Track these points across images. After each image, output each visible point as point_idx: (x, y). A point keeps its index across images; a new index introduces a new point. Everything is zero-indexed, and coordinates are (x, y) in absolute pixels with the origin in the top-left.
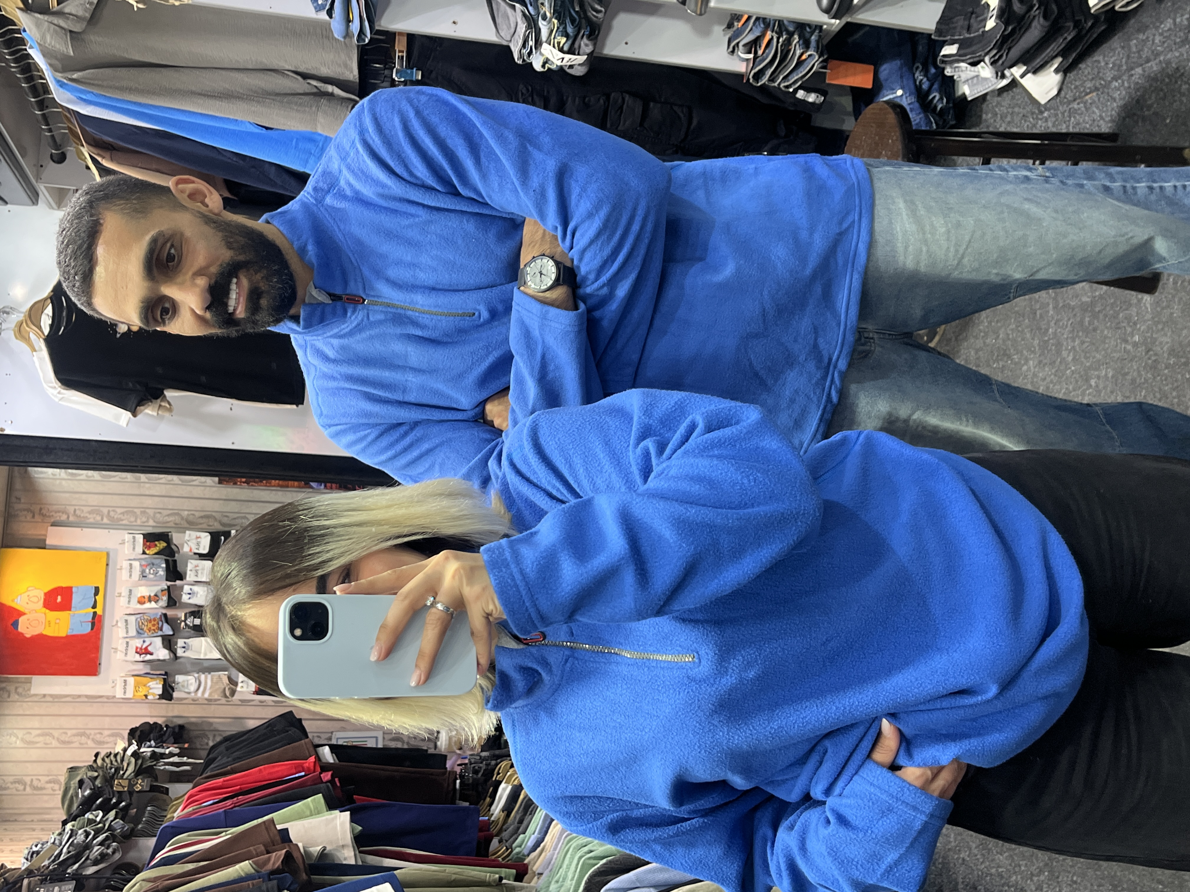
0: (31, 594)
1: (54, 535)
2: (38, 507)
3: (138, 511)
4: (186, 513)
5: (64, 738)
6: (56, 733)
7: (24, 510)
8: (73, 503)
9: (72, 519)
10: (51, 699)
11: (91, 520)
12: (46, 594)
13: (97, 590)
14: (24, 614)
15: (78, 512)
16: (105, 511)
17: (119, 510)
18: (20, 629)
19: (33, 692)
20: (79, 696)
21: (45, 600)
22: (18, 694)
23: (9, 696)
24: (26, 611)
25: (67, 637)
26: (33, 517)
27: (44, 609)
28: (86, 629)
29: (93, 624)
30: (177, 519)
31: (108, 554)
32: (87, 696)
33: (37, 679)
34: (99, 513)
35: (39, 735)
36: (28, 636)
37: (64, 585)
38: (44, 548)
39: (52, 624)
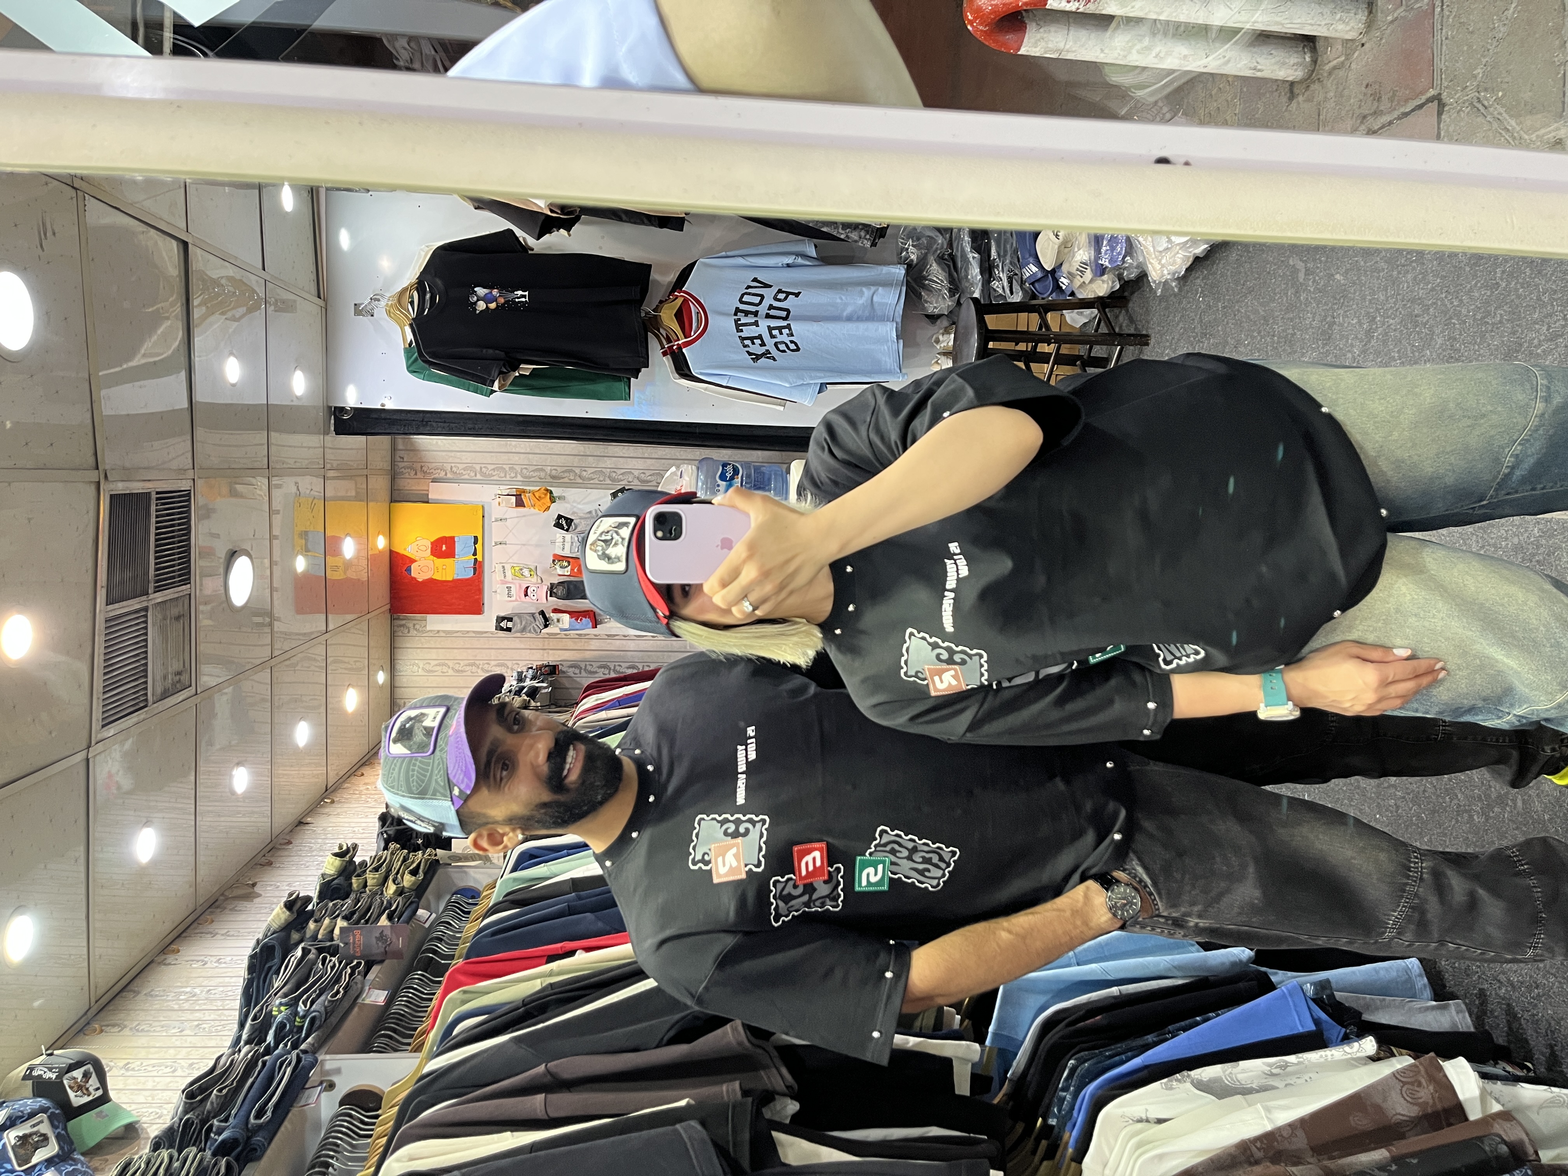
0: (419, 543)
1: (436, 491)
2: (419, 465)
3: (507, 467)
4: (549, 468)
5: (457, 667)
6: (450, 663)
7: (408, 468)
8: (450, 460)
9: (449, 475)
10: (443, 635)
11: (466, 477)
12: (432, 543)
13: (476, 538)
14: (415, 561)
15: (454, 469)
16: (478, 467)
17: (491, 467)
18: (413, 575)
19: (428, 628)
20: (468, 632)
21: (432, 548)
22: (416, 630)
23: (409, 632)
24: (417, 558)
25: (454, 581)
26: (416, 474)
27: (432, 557)
28: (470, 574)
29: (475, 569)
30: (542, 474)
31: (483, 507)
32: (474, 632)
33: (430, 617)
34: (472, 469)
35: (436, 665)
36: (420, 580)
37: (447, 535)
38: (428, 502)
39: (440, 570)
